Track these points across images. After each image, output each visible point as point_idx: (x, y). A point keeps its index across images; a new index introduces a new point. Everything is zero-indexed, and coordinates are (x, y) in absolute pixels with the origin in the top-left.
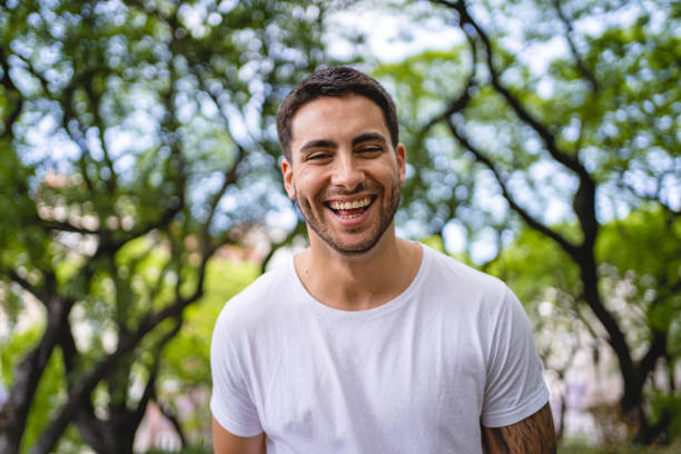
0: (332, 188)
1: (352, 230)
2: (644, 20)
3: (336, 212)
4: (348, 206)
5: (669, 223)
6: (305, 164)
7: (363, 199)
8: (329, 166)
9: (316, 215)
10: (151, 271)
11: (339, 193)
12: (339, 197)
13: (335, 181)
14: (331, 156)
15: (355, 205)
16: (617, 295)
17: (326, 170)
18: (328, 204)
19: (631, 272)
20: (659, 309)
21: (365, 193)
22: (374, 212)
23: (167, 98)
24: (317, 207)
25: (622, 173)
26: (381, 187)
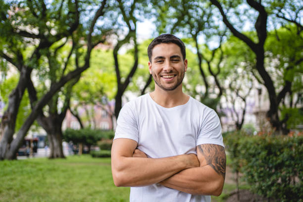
1: (168, 83)
4: (167, 77)
5: (298, 33)
10: (64, 53)
12: (165, 74)
13: (164, 69)
14: (163, 61)
16: (271, 66)
17: (162, 66)
19: (278, 56)
20: (290, 72)
21: (173, 74)
24: (159, 77)
25: (280, 10)
26: (178, 73)
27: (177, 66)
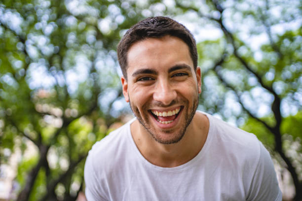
0: (154, 102)
1: (167, 131)
4: (164, 114)
6: (136, 84)
7: (175, 110)
8: (152, 86)
11: (158, 106)
12: (158, 108)
13: (156, 97)
14: (154, 80)
15: (170, 114)
16: (292, 149)
17: (150, 89)
18: (151, 112)
19: (298, 138)
21: (176, 105)
22: (181, 119)
23: (93, 59)
24: (144, 113)
25: (293, 93)
26: (187, 101)
27: (185, 87)
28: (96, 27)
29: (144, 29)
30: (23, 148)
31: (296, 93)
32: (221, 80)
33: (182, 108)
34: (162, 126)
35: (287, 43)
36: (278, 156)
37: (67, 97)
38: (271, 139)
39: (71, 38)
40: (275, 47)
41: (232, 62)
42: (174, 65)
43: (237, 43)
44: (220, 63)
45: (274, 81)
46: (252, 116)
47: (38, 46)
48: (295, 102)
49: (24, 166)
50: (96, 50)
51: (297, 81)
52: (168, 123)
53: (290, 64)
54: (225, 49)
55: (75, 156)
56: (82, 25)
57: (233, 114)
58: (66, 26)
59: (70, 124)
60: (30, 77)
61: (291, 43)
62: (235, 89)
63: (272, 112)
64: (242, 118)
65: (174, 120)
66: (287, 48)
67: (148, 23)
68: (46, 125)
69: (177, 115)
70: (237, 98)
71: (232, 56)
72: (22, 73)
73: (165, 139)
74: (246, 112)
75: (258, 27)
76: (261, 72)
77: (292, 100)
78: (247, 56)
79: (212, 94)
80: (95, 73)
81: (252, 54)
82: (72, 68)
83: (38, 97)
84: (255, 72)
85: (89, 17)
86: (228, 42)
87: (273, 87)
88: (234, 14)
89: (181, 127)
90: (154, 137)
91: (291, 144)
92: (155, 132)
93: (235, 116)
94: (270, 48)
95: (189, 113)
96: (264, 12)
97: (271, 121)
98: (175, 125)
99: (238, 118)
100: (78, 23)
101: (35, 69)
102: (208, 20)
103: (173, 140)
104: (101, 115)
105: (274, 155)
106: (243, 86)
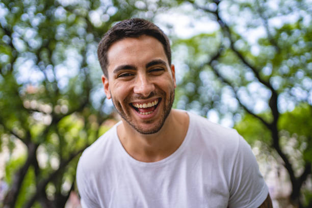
0: (135, 95)
2: (301, 20)
3: (137, 110)
4: (144, 106)
6: (117, 80)
7: (154, 101)
9: (125, 112)
11: (139, 98)
12: (138, 100)
13: (136, 90)
14: (134, 75)
15: (150, 105)
16: (289, 146)
17: (130, 84)
18: (132, 105)
19: (295, 134)
21: (155, 97)
22: (160, 110)
23: (83, 53)
24: (125, 106)
25: (290, 88)
26: (164, 94)
28: (87, 19)
29: (122, 30)
30: (11, 147)
31: (293, 88)
32: (218, 75)
33: (159, 100)
34: (143, 116)
35: (284, 36)
36: (275, 153)
37: (57, 92)
38: (268, 135)
39: (61, 31)
40: (272, 41)
41: (229, 56)
42: (151, 60)
43: (234, 37)
44: (216, 57)
45: (271, 76)
46: (249, 112)
47: (25, 39)
48: (292, 98)
49: (12, 166)
50: (87, 43)
51: (294, 75)
52: (148, 114)
53: (287, 58)
54: (221, 43)
55: (66, 155)
56: (72, 17)
57: (229, 110)
58: (54, 18)
59: (60, 122)
60: (17, 72)
61: (288, 37)
62: (232, 84)
63: (269, 108)
64: (238, 114)
65: (153, 111)
66: (285, 42)
67: (126, 24)
68: (35, 122)
69: (155, 107)
70: (234, 94)
71: (228, 50)
72: (8, 68)
73: (146, 129)
74: (242, 108)
75: (255, 20)
76: (258, 66)
77: (288, 95)
78: (244, 50)
79: (208, 89)
80: (86, 68)
81: (249, 47)
82: (62, 63)
83: (27, 93)
84: (252, 66)
85: (79, 8)
86: (225, 36)
87: (270, 82)
88: (230, 6)
89: (160, 117)
90: (136, 129)
91: (288, 140)
92: (137, 123)
93: (231, 112)
94: (267, 41)
95: (167, 104)
96: (261, 5)
97: (269, 117)
98: (154, 116)
99: (234, 114)
100: (68, 15)
101: (22, 63)
102: (204, 13)
103: (153, 130)
104: (92, 112)
105: (270, 151)
106: (240, 81)
